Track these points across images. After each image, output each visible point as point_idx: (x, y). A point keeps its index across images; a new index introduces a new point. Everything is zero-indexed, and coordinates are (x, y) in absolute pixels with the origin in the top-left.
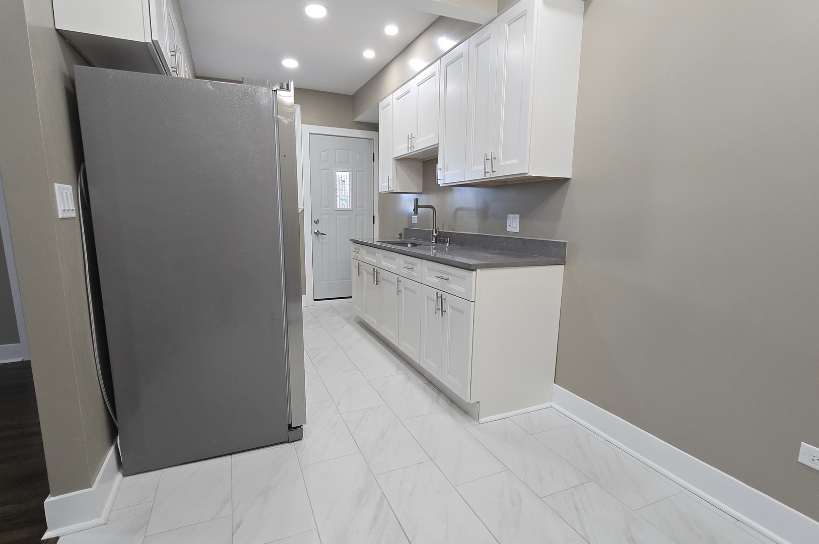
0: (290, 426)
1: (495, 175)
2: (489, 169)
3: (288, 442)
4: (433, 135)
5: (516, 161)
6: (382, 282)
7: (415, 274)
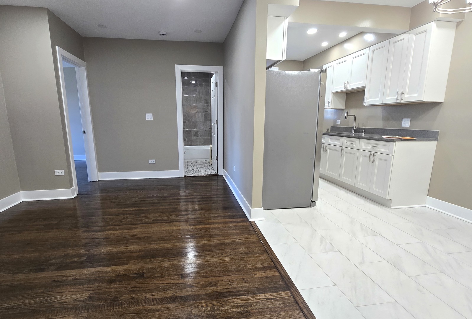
0: (312, 201)
1: (403, 101)
2: (399, 98)
3: (310, 207)
4: (362, 82)
5: (416, 95)
6: (328, 150)
7: (354, 146)
